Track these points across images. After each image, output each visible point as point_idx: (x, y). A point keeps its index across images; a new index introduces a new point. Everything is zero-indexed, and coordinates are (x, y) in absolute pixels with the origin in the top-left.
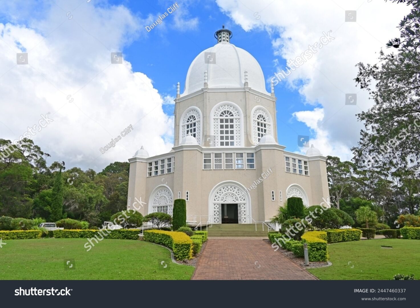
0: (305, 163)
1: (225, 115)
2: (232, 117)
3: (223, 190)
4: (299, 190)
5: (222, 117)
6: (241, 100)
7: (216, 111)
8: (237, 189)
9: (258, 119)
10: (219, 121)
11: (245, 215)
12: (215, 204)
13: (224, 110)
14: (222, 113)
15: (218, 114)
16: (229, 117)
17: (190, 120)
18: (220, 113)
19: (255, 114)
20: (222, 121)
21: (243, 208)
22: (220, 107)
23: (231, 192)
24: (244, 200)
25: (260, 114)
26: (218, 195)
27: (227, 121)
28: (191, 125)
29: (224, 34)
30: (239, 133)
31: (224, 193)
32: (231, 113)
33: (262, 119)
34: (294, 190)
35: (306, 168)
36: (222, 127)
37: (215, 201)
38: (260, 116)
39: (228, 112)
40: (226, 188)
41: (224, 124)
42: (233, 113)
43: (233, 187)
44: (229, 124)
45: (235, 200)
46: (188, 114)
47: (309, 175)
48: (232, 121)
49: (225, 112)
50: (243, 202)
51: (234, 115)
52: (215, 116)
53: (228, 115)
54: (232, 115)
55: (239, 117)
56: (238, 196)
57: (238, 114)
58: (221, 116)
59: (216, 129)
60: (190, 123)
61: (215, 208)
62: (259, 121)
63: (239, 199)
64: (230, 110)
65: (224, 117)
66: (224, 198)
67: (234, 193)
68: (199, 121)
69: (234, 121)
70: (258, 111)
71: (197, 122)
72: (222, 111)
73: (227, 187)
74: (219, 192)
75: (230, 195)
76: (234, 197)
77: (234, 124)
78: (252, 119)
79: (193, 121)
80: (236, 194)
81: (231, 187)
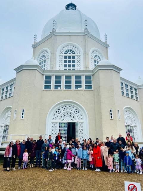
0: (135, 90)
1: (69, 53)
2: (74, 55)
3: (61, 109)
4: (131, 112)
5: (66, 55)
6: (82, 42)
7: (61, 50)
8: (75, 108)
9: (95, 57)
10: (64, 57)
11: (82, 134)
12: (53, 123)
13: (68, 49)
14: (66, 51)
15: (63, 52)
16: (72, 55)
17: (42, 59)
18: (64, 51)
19: (93, 53)
20: (66, 57)
21: (80, 127)
22: (65, 47)
23: (69, 111)
24: (82, 119)
25: (96, 54)
26: (57, 114)
27: (70, 57)
28: (42, 62)
29: (71, 7)
30: (80, 67)
31: (63, 112)
32: (73, 51)
33: (98, 59)
34: (128, 111)
35: (136, 94)
36: (66, 62)
37: (53, 120)
38: (96, 56)
39: (71, 50)
40: (64, 107)
41: (68, 59)
42: (75, 51)
43: (71, 107)
44: (72, 59)
45: (73, 119)
46: (40, 55)
47: (138, 100)
48: (74, 57)
49: (69, 50)
50: (80, 120)
51: (76, 53)
52: (60, 53)
53: (71, 53)
54: (74, 53)
55: (79, 54)
56: (76, 115)
57: (79, 52)
58: (65, 53)
59: (61, 64)
60: (42, 61)
61: (53, 127)
62: (96, 59)
63: (77, 118)
64: (73, 49)
65: (68, 55)
66: (63, 116)
67: (73, 112)
68: (48, 58)
69: (76, 57)
70: (95, 52)
71: (47, 59)
72: (67, 49)
73: (66, 107)
74: (58, 111)
75: (69, 114)
76: (72, 116)
77: (76, 59)
78: (90, 57)
79: (44, 59)
80: (74, 113)
81: (69, 107)
